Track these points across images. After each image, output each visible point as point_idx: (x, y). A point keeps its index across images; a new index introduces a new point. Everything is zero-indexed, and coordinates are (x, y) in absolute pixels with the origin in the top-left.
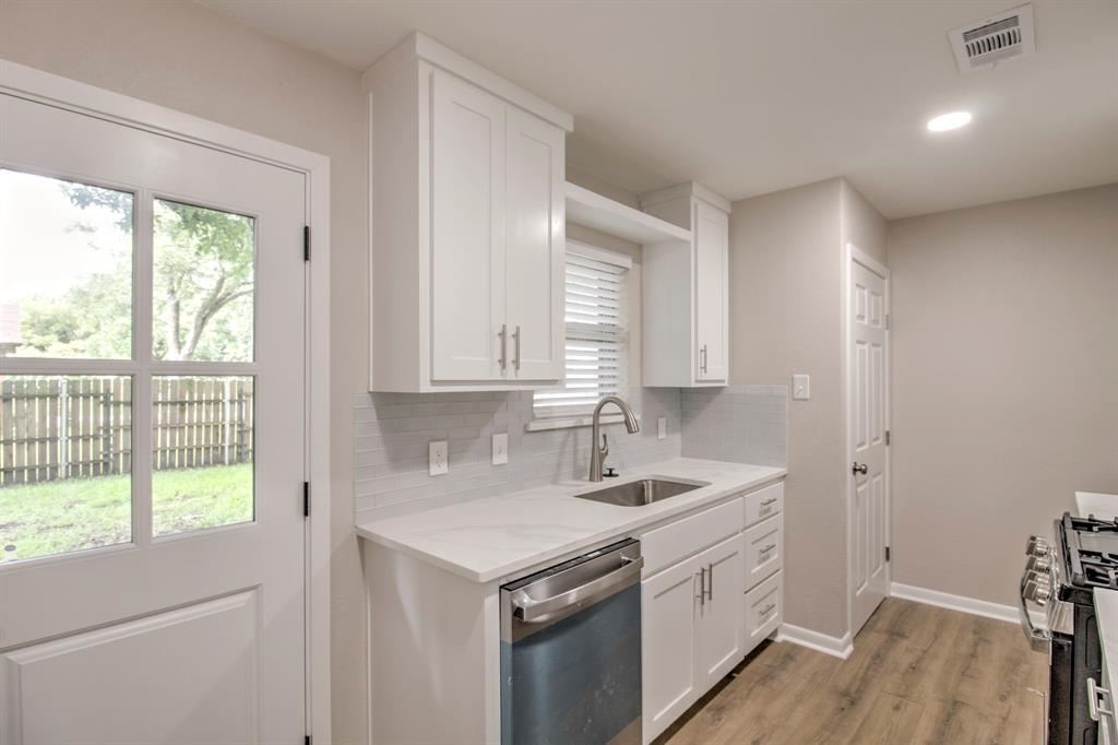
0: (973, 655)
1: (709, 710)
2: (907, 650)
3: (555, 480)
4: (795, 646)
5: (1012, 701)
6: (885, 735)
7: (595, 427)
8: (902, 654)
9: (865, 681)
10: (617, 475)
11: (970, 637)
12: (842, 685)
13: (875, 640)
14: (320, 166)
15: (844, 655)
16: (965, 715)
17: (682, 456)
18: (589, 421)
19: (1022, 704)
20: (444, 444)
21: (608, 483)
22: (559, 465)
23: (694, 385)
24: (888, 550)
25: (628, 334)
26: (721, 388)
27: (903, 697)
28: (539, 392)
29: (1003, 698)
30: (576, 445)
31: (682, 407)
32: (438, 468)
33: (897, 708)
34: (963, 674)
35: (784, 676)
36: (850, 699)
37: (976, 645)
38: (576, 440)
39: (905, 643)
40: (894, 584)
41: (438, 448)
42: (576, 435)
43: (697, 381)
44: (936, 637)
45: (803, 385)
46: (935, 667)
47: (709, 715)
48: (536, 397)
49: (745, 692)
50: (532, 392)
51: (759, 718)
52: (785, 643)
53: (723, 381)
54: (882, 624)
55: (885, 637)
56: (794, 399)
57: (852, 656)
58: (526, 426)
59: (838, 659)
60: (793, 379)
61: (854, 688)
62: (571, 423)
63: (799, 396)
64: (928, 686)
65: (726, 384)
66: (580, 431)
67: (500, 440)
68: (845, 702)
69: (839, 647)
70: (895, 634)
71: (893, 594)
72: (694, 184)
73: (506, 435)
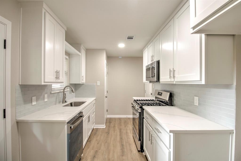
0: (120, 123)
1: (88, 142)
2: (113, 124)
3: (55, 104)
4: (97, 128)
5: (126, 127)
6: (114, 136)
7: (64, 92)
8: (112, 125)
9: (109, 130)
10: (67, 102)
11: (119, 120)
12: (106, 132)
13: (108, 124)
14: (9, 24)
15: (105, 127)
16: (122, 130)
17: (75, 97)
18: (62, 91)
19: (127, 127)
20: (35, 97)
21: (66, 104)
22: (56, 101)
23: (81, 83)
24: (107, 110)
25: (67, 72)
26: (84, 84)
27: (114, 130)
28: (53, 84)
29: (125, 127)
30: (59, 96)
31: (75, 88)
32: (34, 103)
33: (114, 132)
34: (120, 125)
35: (98, 133)
36: (108, 133)
37: (120, 121)
38: (59, 95)
39: (112, 123)
40: (108, 115)
41: (34, 98)
42: (59, 94)
43: (81, 82)
44: (115, 121)
45: (99, 83)
46: (116, 125)
47: (89, 143)
48: (52, 86)
49: (93, 137)
50: (52, 85)
51: (97, 140)
52: (95, 128)
53: (84, 82)
54: (108, 122)
55: (109, 123)
56: (97, 86)
57: (106, 127)
58: (51, 92)
59: (104, 128)
60: (97, 82)
61: (108, 131)
62: (58, 91)
63: (98, 85)
64: (117, 128)
65: (85, 83)
66: (60, 93)
67: (46, 96)
68: (107, 134)
69: (103, 126)
70: (110, 122)
71: (108, 117)
72: (82, 44)
73: (47, 94)
